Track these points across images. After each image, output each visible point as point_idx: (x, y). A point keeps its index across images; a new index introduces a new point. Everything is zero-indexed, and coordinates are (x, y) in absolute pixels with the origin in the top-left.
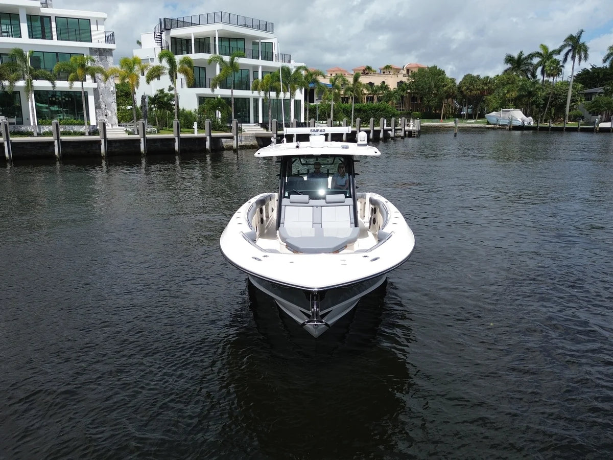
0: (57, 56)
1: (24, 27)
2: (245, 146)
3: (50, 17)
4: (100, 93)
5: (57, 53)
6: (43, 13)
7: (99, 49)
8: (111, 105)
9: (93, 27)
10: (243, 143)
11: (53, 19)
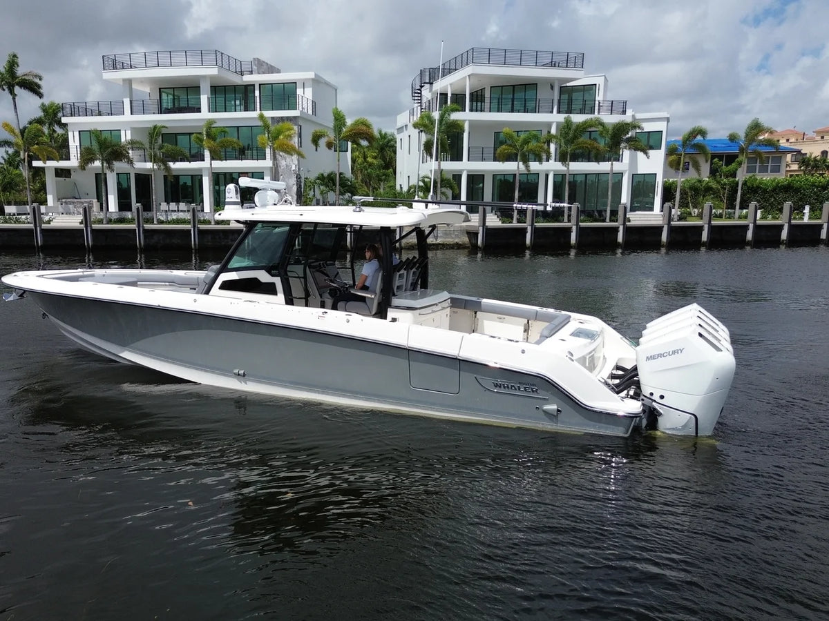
0: (238, 130)
1: (204, 100)
2: (443, 245)
3: (254, 85)
4: (280, 174)
5: (238, 127)
6: (246, 82)
7: (282, 117)
8: (291, 188)
9: (299, 91)
10: (438, 242)
11: (257, 87)
